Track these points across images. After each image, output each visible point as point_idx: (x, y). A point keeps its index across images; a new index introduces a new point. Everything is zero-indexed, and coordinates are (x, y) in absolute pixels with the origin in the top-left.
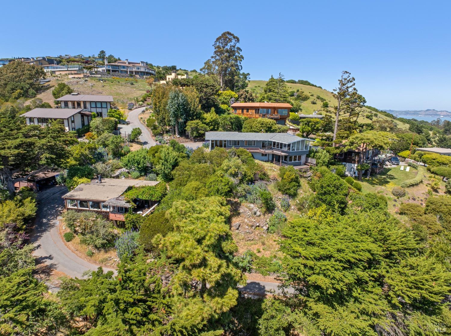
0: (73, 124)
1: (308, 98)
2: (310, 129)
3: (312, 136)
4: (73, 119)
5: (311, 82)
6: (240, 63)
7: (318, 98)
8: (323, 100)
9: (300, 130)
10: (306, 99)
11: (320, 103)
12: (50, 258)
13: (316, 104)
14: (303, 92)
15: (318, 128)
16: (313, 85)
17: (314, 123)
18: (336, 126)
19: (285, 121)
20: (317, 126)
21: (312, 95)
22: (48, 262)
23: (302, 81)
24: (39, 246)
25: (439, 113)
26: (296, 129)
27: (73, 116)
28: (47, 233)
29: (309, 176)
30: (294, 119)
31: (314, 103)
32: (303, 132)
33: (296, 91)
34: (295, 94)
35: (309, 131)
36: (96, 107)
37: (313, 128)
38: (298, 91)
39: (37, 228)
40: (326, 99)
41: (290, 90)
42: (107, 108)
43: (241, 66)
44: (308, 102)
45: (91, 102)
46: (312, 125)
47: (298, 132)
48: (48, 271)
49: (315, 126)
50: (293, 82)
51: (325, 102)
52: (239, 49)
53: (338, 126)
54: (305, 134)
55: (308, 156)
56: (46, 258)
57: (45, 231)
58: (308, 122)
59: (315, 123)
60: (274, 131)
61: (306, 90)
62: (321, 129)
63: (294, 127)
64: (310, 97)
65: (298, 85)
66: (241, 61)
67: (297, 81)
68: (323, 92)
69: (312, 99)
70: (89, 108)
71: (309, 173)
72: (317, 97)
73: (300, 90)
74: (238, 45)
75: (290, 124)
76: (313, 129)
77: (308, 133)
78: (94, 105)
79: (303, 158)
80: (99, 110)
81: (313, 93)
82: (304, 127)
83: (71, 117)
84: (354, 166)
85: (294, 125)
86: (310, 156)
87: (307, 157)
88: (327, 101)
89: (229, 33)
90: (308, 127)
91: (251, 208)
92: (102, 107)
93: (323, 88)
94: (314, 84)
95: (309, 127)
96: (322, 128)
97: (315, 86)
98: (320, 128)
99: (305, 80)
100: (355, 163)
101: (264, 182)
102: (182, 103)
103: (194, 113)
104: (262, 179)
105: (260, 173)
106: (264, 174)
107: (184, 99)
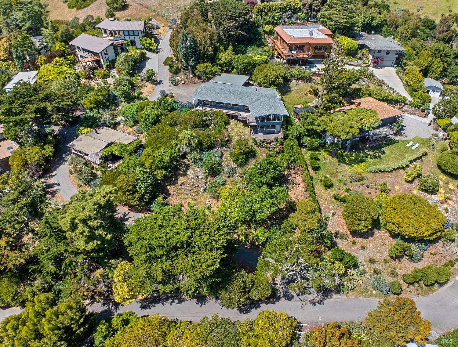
0: (107, 56)
4: (105, 52)
12: (58, 184)
22: (56, 188)
24: (55, 175)
27: (106, 49)
28: (63, 165)
36: (129, 35)
39: (58, 161)
42: (139, 35)
45: (123, 31)
48: (54, 193)
56: (56, 184)
57: (62, 163)
70: (123, 36)
71: (272, 145)
78: (127, 33)
79: (278, 127)
80: (132, 38)
83: (103, 50)
91: (196, 171)
92: (134, 35)
101: (223, 148)
102: (190, 47)
103: (204, 54)
104: (223, 146)
105: (220, 141)
106: (225, 142)
107: (192, 42)
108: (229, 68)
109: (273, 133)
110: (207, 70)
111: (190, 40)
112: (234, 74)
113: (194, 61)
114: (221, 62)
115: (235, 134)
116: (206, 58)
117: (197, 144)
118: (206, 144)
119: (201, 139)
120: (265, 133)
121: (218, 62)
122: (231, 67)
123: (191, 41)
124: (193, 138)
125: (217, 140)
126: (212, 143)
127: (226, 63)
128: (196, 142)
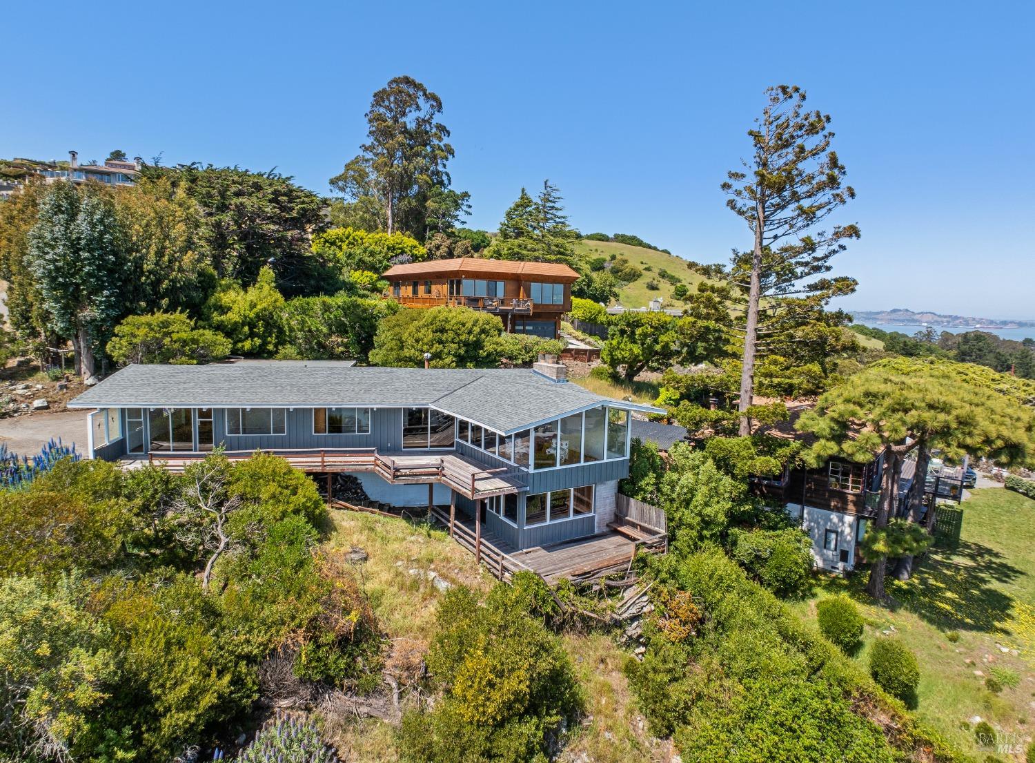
1: (640, 275)
2: (637, 350)
3: (645, 376)
5: (646, 241)
6: (444, 166)
7: (663, 275)
8: (673, 280)
9: (604, 354)
10: (633, 276)
11: (667, 288)
13: (657, 289)
14: (625, 261)
15: (666, 346)
16: (649, 247)
17: (650, 330)
18: (750, 337)
19: (556, 326)
20: (664, 338)
21: (648, 269)
23: (623, 236)
25: (917, 317)
26: (592, 352)
29: (634, 618)
30: (590, 319)
31: (653, 288)
32: (614, 363)
33: (608, 258)
34: (605, 265)
35: (636, 359)
37: (650, 347)
38: (613, 258)
40: (681, 278)
41: (594, 256)
43: (447, 175)
44: (640, 283)
46: (645, 335)
47: (596, 364)
49: (656, 341)
50: (602, 238)
51: (679, 285)
52: (442, 129)
53: (759, 337)
54: (621, 370)
55: (627, 488)
58: (628, 325)
59: (656, 328)
60: (490, 361)
61: (634, 258)
62: (678, 353)
63: (589, 343)
64: (644, 272)
65: (614, 244)
66: (447, 159)
67: (611, 235)
68: (673, 263)
69: (647, 278)
71: (633, 598)
72: (660, 274)
73: (618, 257)
74: (438, 119)
75: (579, 334)
76: (649, 353)
77: (631, 367)
79: (604, 496)
81: (650, 264)
82: (614, 342)
84: (841, 520)
85: (591, 339)
86: (634, 493)
87: (620, 489)
88: (684, 283)
89: (407, 81)
90: (630, 346)
93: (674, 254)
94: (653, 245)
95: (634, 342)
96: (683, 345)
97: (655, 249)
98: (674, 347)
99: (629, 234)
100: (842, 510)
101: (334, 704)
102: (90, 241)
103: (159, 281)
104: (329, 683)
105: (306, 648)
106: (343, 642)
107: (101, 221)
108: (265, 343)
109: (586, 536)
110: (168, 334)
111: (91, 214)
112: (286, 358)
113: (110, 306)
114: (233, 317)
115: (386, 576)
116: (167, 293)
117: (90, 713)
118: (189, 702)
119: (143, 652)
120: (554, 542)
121: (216, 317)
122: (273, 339)
123: (97, 217)
124: (57, 656)
125: (283, 637)
126: (237, 681)
127: (252, 325)
128: (85, 695)
